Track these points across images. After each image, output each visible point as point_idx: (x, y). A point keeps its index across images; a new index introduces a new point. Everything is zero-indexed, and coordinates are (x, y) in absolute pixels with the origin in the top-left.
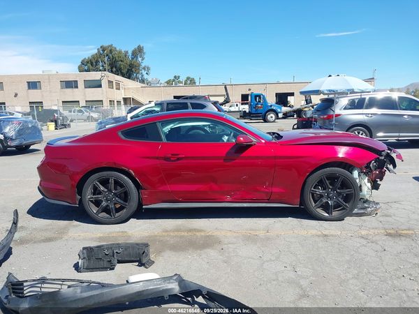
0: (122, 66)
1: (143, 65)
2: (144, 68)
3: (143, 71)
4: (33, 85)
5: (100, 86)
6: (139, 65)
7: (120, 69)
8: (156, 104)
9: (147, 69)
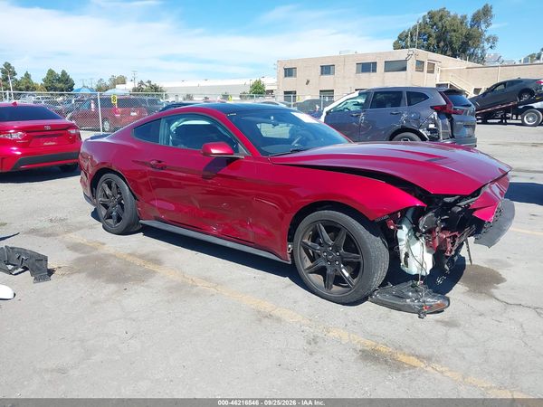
0: (454, 39)
1: (487, 35)
2: (488, 40)
3: (486, 44)
4: (326, 70)
5: (405, 69)
6: (481, 34)
7: (451, 43)
8: (360, 94)
9: (493, 40)
